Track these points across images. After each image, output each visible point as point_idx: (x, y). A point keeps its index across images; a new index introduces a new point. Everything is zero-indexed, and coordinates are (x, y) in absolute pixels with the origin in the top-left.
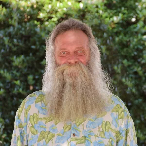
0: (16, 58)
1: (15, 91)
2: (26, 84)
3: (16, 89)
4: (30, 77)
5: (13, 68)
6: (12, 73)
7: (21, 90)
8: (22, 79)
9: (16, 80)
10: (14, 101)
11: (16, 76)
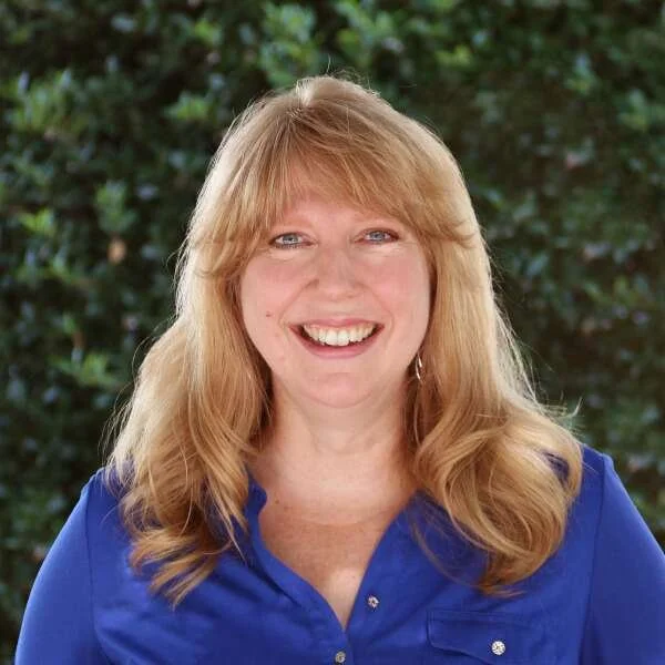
0: (29, 88)
1: (29, 272)
2: (85, 228)
3: (30, 259)
4: (111, 195)
5: (13, 141)
6: (10, 169)
7: (59, 265)
8: (65, 201)
9: (34, 208)
10: (21, 327)
11: (30, 185)
